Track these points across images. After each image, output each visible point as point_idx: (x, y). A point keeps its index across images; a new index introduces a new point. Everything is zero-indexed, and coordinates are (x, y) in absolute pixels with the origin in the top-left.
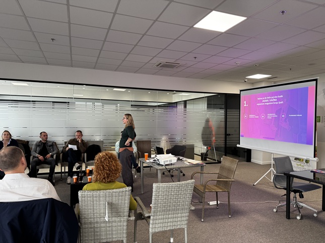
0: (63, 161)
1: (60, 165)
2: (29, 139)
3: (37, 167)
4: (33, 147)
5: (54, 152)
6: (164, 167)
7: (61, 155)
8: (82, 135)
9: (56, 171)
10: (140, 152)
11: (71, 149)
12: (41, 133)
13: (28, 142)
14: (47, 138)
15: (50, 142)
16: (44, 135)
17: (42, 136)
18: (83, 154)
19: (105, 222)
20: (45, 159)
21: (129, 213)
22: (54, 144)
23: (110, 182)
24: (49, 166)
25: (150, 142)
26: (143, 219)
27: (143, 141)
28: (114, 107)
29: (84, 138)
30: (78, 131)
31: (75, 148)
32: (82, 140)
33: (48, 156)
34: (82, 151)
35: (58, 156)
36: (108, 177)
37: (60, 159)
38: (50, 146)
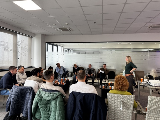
0: (98, 78)
1: (96, 79)
2: (84, 67)
3: (88, 79)
4: (86, 70)
5: (94, 73)
6: (154, 87)
7: (97, 75)
8: (106, 66)
9: (95, 82)
10: (137, 77)
11: (101, 73)
12: (89, 65)
13: (84, 68)
14: (91, 67)
15: (92, 68)
16: (90, 65)
17: (89, 66)
18: (106, 75)
19: (120, 110)
20: (91, 76)
21: (133, 109)
22: (94, 70)
23: (123, 91)
24: (92, 79)
25: (144, 72)
26: (141, 114)
27: (139, 71)
28: (121, 52)
29: (107, 68)
30: (104, 64)
31: (103, 72)
32: (106, 69)
33: (92, 75)
34: (106, 74)
35: (96, 75)
36: (122, 88)
37: (96, 77)
38: (92, 70)
